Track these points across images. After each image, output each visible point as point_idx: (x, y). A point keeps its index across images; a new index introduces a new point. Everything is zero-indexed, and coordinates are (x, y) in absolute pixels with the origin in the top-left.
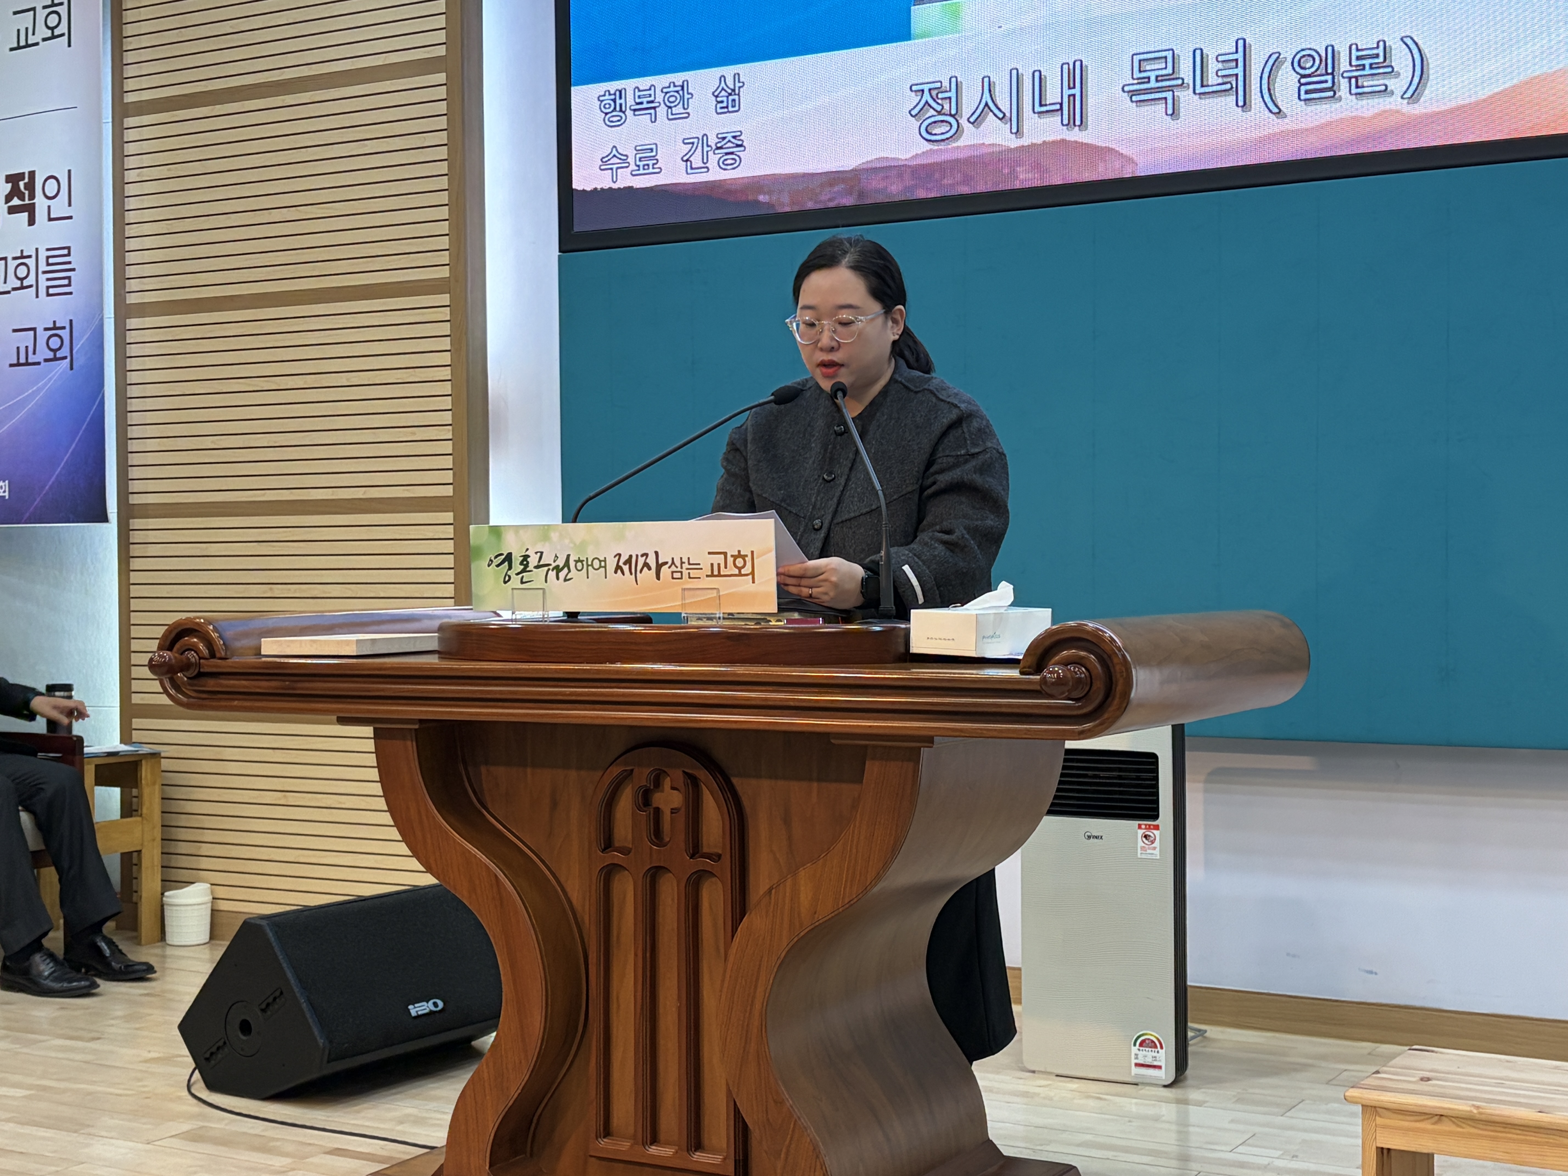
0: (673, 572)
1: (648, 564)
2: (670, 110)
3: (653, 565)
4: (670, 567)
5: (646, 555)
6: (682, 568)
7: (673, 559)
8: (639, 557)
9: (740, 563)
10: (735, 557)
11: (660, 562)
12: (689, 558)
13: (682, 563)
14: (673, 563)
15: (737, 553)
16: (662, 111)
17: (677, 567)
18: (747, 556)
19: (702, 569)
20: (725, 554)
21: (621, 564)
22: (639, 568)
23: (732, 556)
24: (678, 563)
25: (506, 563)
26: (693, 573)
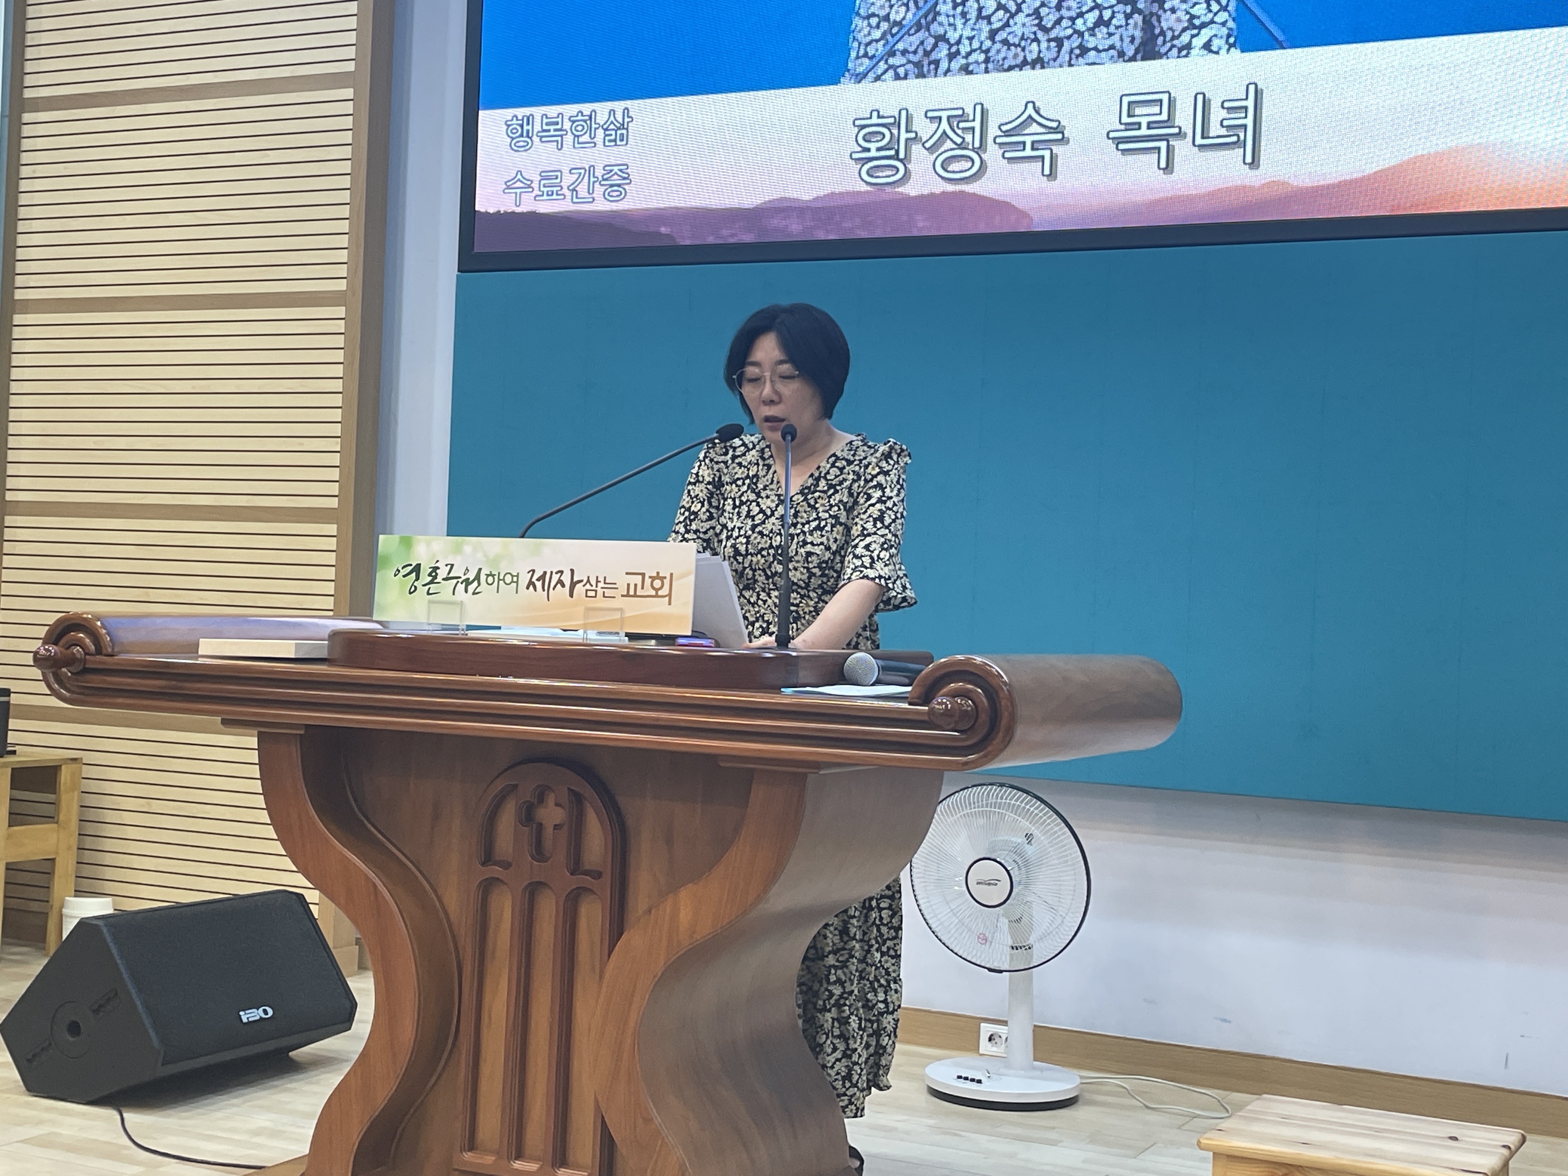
0: (587, 591)
1: (562, 581)
2: (576, 139)
3: (567, 583)
4: (584, 586)
5: (562, 572)
6: (597, 587)
7: (588, 577)
8: (554, 573)
9: (658, 584)
10: (653, 579)
11: (575, 579)
12: (605, 578)
13: (598, 582)
14: (588, 581)
15: (655, 574)
16: (569, 138)
17: (592, 586)
18: (665, 578)
19: (617, 588)
20: (643, 575)
21: (534, 580)
22: (552, 585)
23: (650, 577)
24: (593, 582)
25: (414, 573)
26: (608, 593)
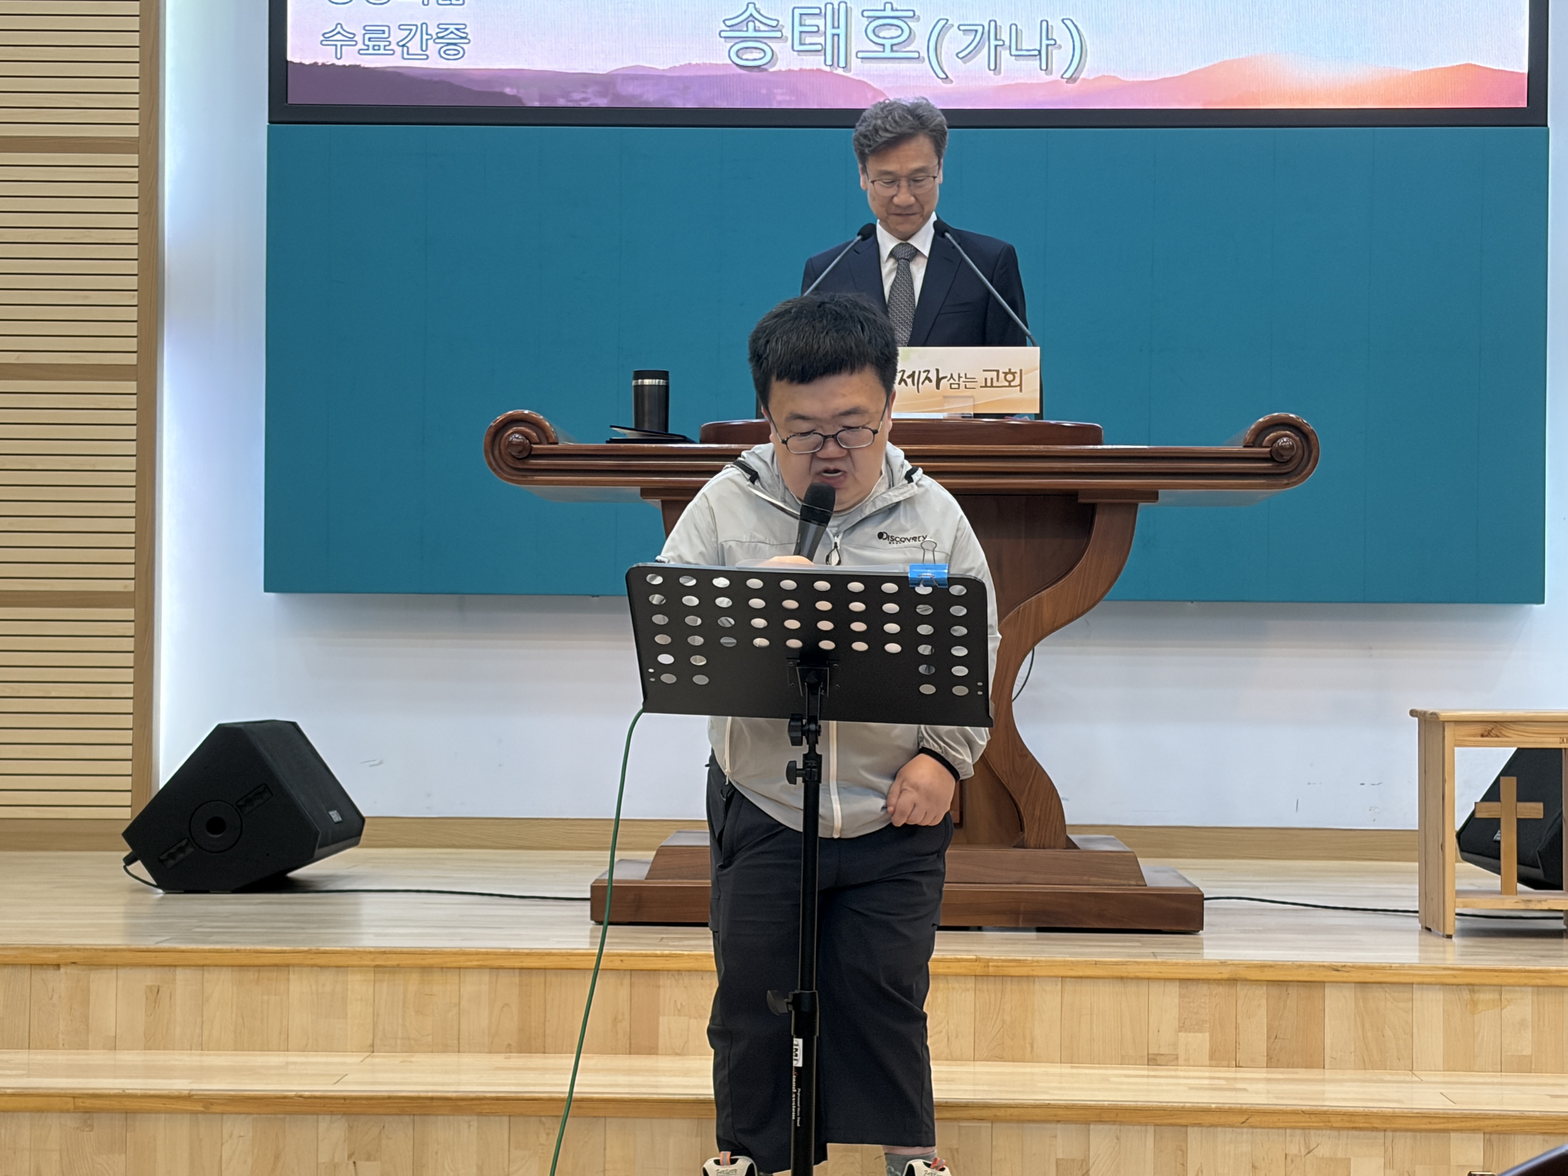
0: (951, 384)
1: (929, 378)
3: (934, 379)
4: (948, 380)
5: (929, 371)
6: (959, 380)
7: (952, 375)
8: (922, 373)
9: (1010, 377)
10: (1006, 374)
11: (941, 376)
12: (966, 375)
13: (959, 377)
14: (952, 377)
15: (1007, 371)
17: (954, 380)
18: (1016, 373)
19: (976, 382)
20: (998, 371)
21: (905, 377)
22: (921, 380)
23: (1004, 373)
24: (956, 377)
26: (968, 385)
